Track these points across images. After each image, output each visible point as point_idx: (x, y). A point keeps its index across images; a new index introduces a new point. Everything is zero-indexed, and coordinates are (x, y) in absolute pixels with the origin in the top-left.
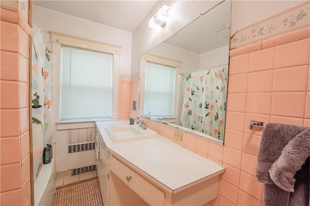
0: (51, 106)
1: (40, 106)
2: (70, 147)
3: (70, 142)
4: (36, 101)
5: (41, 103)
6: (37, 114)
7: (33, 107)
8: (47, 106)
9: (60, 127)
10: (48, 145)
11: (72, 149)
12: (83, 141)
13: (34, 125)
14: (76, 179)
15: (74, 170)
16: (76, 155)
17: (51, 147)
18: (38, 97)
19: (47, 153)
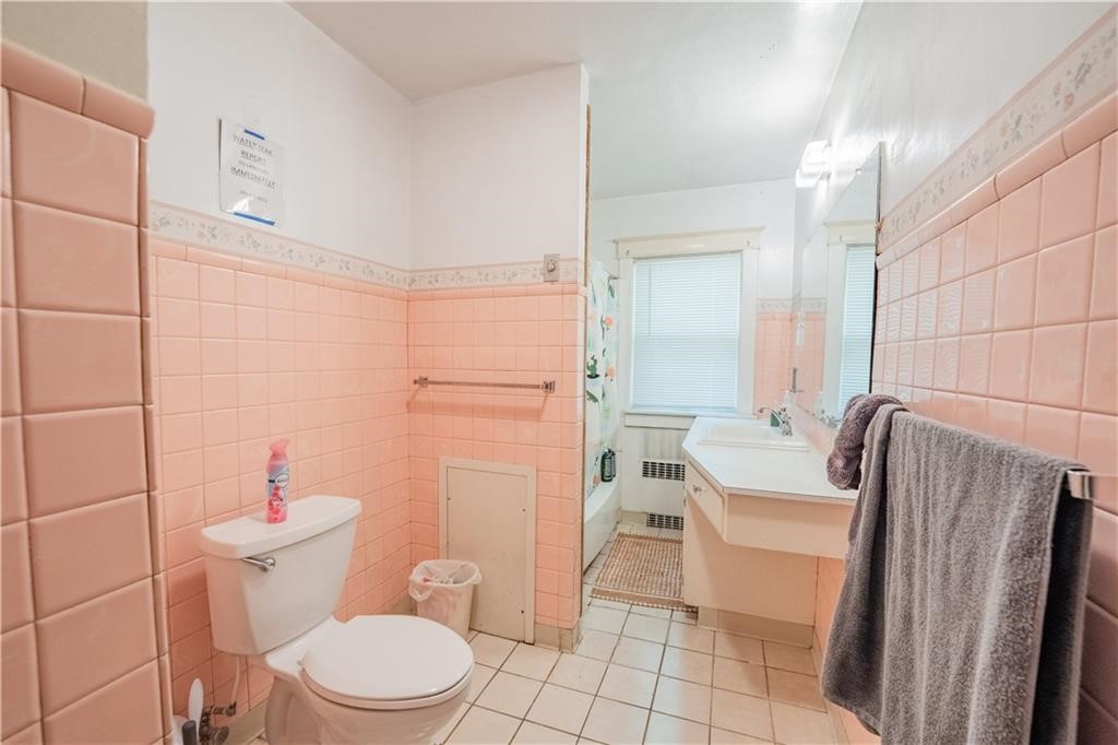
0: (615, 378)
1: (597, 376)
2: (646, 464)
3: (647, 455)
4: (593, 368)
5: (600, 370)
6: (595, 387)
7: (590, 376)
8: (609, 377)
9: (630, 421)
10: (610, 451)
11: (650, 470)
12: (670, 458)
13: (590, 403)
14: (654, 532)
15: (652, 516)
16: (655, 483)
17: (614, 454)
18: (596, 361)
19: (607, 462)
